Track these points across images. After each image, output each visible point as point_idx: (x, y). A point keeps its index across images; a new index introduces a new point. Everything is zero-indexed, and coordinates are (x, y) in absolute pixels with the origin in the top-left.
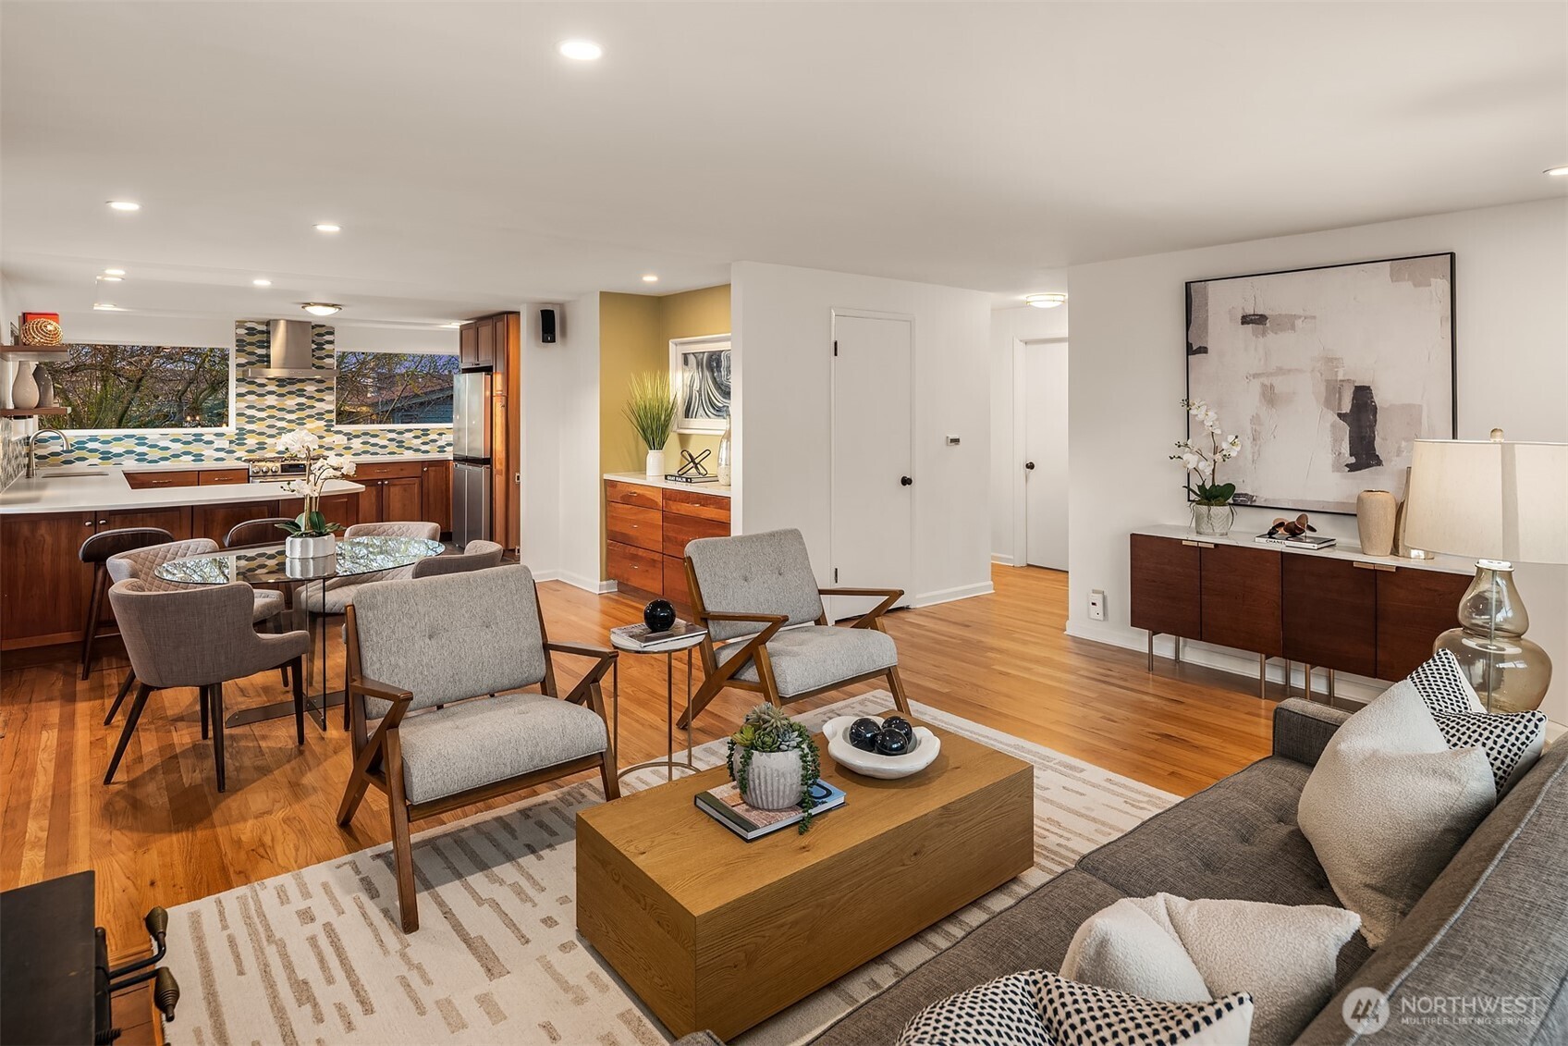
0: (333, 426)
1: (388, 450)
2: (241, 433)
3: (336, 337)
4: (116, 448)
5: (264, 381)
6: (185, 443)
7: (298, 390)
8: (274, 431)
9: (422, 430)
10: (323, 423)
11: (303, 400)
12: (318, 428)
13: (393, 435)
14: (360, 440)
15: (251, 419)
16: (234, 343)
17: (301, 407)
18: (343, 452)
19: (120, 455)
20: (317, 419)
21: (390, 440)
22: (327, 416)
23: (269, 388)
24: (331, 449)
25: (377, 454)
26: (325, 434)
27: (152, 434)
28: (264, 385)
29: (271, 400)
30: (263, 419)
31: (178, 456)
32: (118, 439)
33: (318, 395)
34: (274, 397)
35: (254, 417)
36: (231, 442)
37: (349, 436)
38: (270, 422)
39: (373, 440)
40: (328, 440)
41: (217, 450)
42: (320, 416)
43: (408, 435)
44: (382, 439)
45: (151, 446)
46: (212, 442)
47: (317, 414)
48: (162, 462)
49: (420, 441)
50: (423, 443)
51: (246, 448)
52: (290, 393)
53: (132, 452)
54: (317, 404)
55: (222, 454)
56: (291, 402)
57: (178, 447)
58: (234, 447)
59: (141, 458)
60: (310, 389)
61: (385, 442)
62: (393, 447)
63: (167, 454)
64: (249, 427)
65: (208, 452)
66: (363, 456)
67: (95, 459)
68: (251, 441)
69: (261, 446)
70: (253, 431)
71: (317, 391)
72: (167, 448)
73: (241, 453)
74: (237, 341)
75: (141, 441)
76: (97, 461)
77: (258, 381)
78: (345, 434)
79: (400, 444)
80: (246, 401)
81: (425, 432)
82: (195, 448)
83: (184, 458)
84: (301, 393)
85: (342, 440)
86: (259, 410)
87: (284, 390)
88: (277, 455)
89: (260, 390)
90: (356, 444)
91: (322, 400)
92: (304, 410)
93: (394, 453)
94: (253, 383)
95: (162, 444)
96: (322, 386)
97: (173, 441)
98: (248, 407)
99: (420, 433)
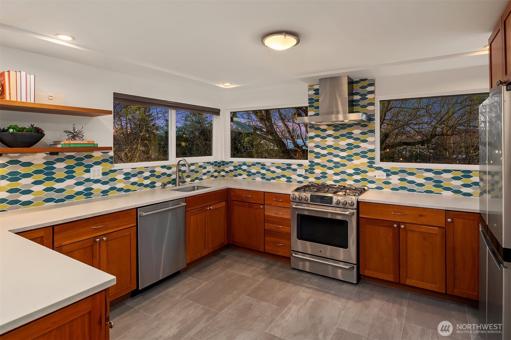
0: (374, 163)
1: (424, 188)
2: (312, 164)
3: (377, 88)
4: (253, 171)
5: (325, 127)
6: (284, 169)
7: (348, 133)
8: (331, 165)
9: (463, 171)
10: (366, 160)
11: (351, 141)
12: (362, 164)
13: (430, 175)
14: (397, 177)
15: (318, 156)
16: (307, 101)
17: (350, 146)
18: (383, 186)
19: (254, 174)
20: (363, 157)
21: (427, 179)
22: (369, 155)
23: (330, 132)
24: (372, 182)
25: (413, 191)
26: (367, 169)
27: (268, 162)
28: (324, 130)
29: (330, 141)
30: (324, 155)
31: (279, 177)
32: (254, 165)
33: (362, 137)
34: (331, 139)
35: (319, 153)
36: (306, 171)
37: (389, 173)
38: (329, 157)
39: (410, 178)
40: (371, 174)
41: (300, 175)
42: (363, 155)
43: (445, 175)
44: (418, 177)
45: (268, 170)
46: (295, 170)
47: (362, 152)
48: (272, 181)
49: (458, 183)
50: (465, 185)
51: (314, 175)
52: (342, 135)
53: (258, 173)
54: (362, 145)
55: (301, 179)
56: (343, 143)
57: (279, 171)
58: (309, 175)
59: (263, 176)
60: (357, 132)
61: (422, 181)
62: (430, 186)
63: (274, 175)
64: (317, 161)
65: (294, 177)
66: (400, 191)
67: (245, 176)
68: (318, 171)
69: (324, 175)
70: (318, 164)
71: (362, 133)
72: (274, 172)
73: (312, 179)
74: (309, 99)
75: (263, 166)
76: (246, 176)
77: (322, 127)
78: (385, 171)
79: (438, 184)
80: (314, 142)
81: (467, 174)
82: (287, 173)
83: (283, 179)
84: (349, 136)
85: (381, 175)
86: (323, 148)
87: (338, 134)
88: (333, 183)
89: (323, 134)
90: (395, 180)
91: (365, 141)
92: (351, 149)
93: (431, 192)
94: (318, 129)
95: (273, 169)
96: (366, 130)
97: (278, 167)
98: (317, 146)
99: (460, 174)
